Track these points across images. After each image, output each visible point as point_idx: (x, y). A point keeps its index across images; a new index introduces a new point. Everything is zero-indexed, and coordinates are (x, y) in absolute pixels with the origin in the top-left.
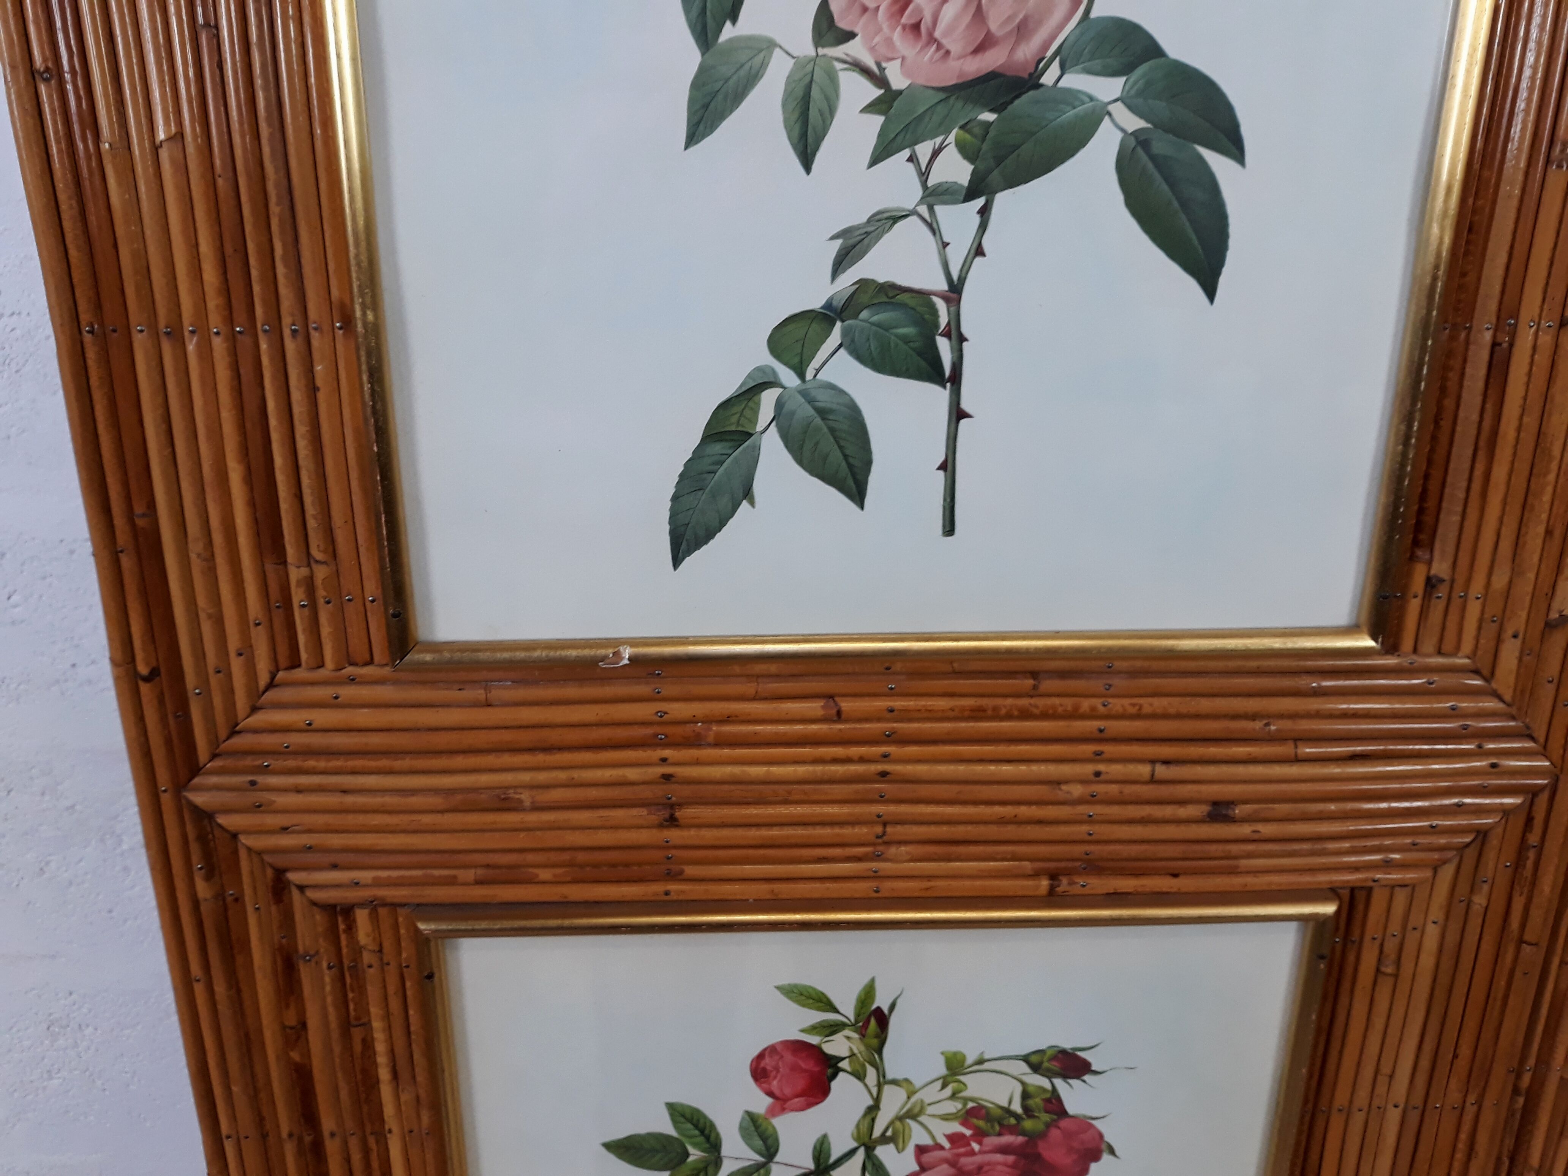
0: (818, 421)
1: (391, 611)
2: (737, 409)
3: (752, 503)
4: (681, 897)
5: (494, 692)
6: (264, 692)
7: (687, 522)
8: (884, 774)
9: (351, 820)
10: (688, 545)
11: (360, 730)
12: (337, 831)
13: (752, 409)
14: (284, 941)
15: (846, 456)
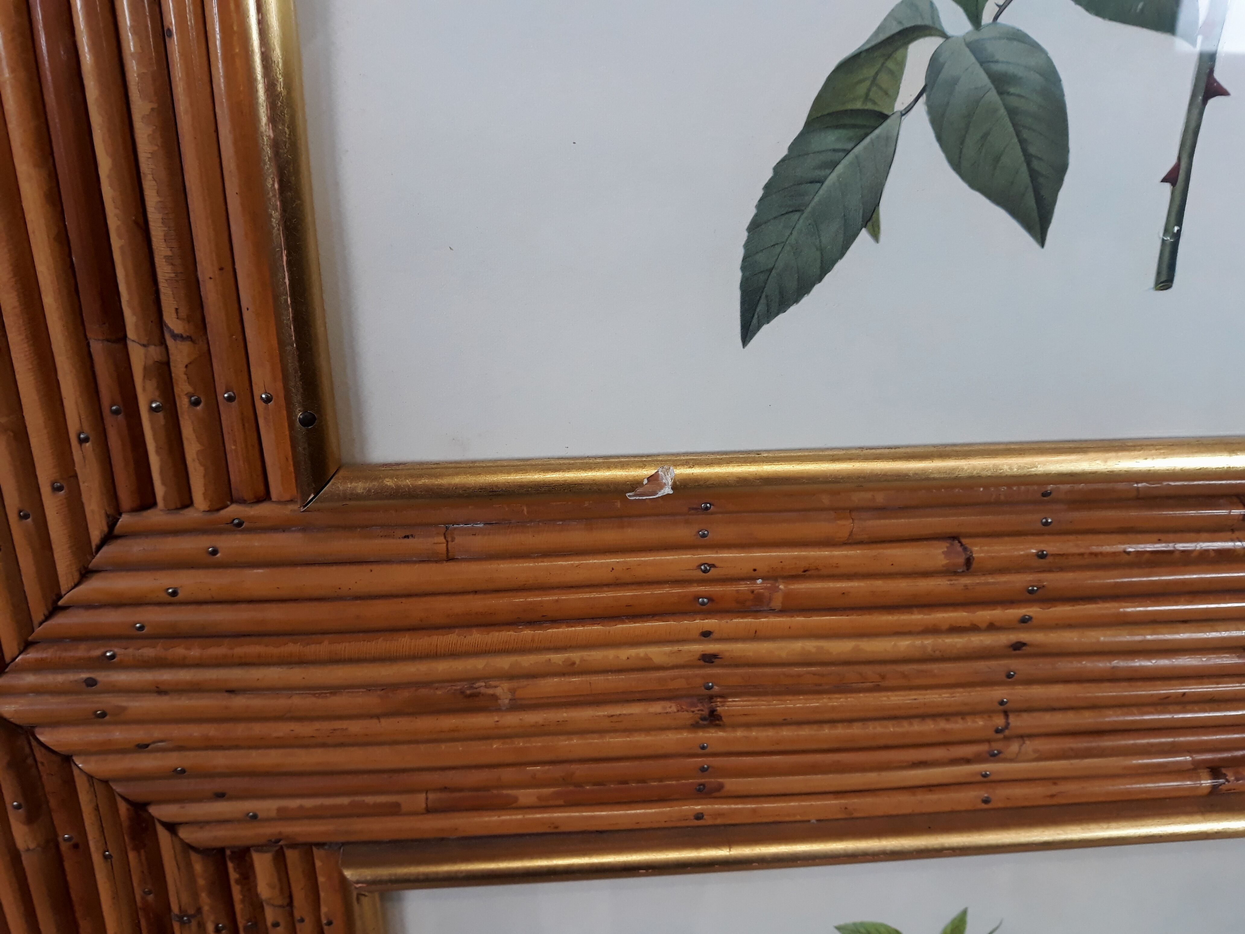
0: (993, 95)
1: (299, 415)
2: (868, 72)
3: (875, 234)
4: (719, 821)
5: (458, 540)
6: (99, 548)
7: (770, 266)
8: (1018, 646)
9: (240, 730)
10: (768, 305)
11: (251, 601)
12: (221, 748)
13: (891, 72)
14: (151, 898)
15: (1028, 157)
